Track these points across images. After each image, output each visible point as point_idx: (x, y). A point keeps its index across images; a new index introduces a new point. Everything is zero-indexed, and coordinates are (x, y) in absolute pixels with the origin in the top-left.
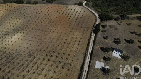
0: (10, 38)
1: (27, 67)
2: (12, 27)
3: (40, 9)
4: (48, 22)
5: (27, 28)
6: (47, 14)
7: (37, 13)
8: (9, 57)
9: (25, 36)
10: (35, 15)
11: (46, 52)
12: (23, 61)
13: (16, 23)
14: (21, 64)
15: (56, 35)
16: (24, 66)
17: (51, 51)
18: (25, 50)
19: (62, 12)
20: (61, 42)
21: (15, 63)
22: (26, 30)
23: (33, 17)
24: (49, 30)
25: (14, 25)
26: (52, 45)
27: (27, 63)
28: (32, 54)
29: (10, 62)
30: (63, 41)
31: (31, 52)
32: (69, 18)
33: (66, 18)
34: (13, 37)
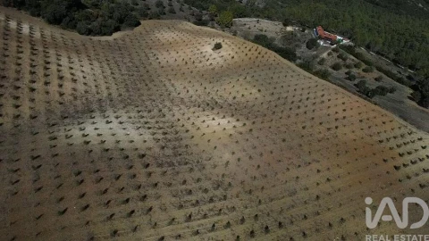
0: (211, 117)
1: (193, 205)
2: (231, 98)
3: (323, 95)
4: (321, 136)
5: (260, 119)
6: (333, 118)
7: (307, 99)
8: (180, 155)
9: (241, 133)
10: (300, 101)
11: (261, 207)
12: (198, 185)
13: (245, 93)
14: (189, 187)
15: (318, 184)
16: (189, 198)
17: (275, 215)
18: (220, 164)
19: (383, 136)
20: (318, 214)
21: (180, 176)
22: (254, 123)
23: (293, 102)
24: (308, 159)
25: (239, 96)
26: (288, 200)
27: (200, 195)
28: (226, 183)
29: (173, 165)
30: (328, 216)
31: (227, 180)
32: (397, 168)
33: (384, 160)
34: (218, 120)
